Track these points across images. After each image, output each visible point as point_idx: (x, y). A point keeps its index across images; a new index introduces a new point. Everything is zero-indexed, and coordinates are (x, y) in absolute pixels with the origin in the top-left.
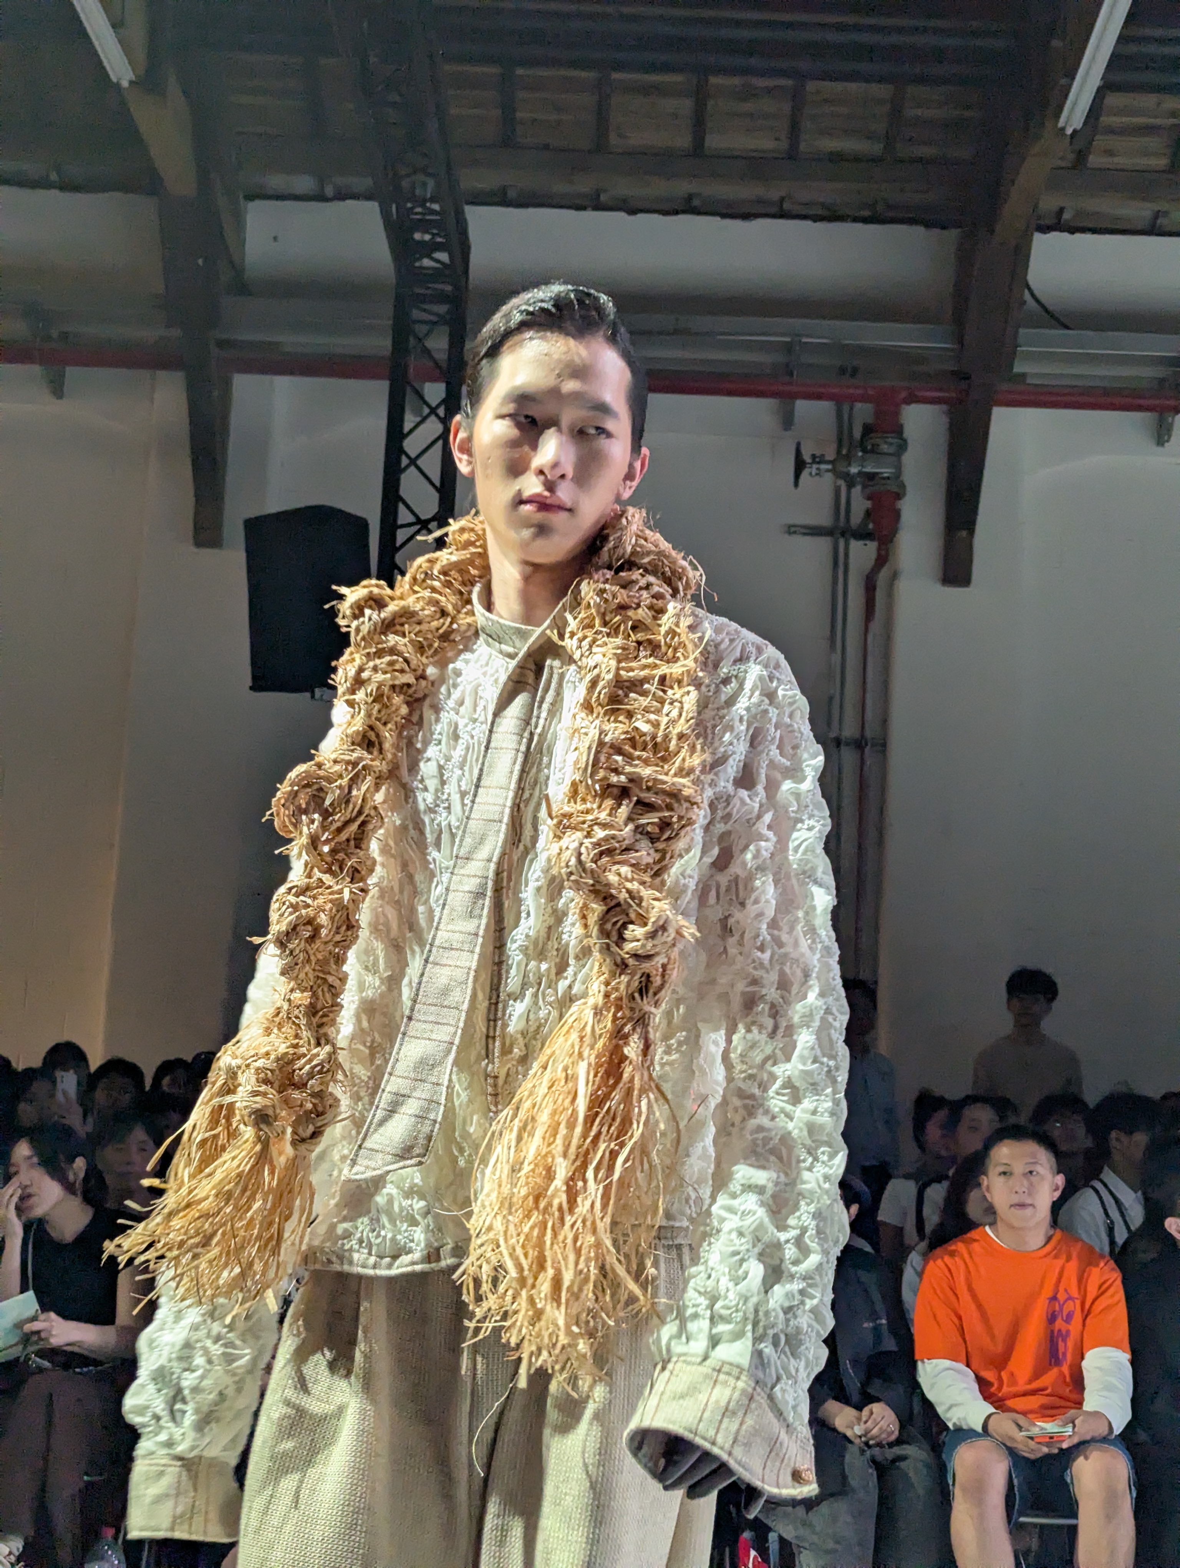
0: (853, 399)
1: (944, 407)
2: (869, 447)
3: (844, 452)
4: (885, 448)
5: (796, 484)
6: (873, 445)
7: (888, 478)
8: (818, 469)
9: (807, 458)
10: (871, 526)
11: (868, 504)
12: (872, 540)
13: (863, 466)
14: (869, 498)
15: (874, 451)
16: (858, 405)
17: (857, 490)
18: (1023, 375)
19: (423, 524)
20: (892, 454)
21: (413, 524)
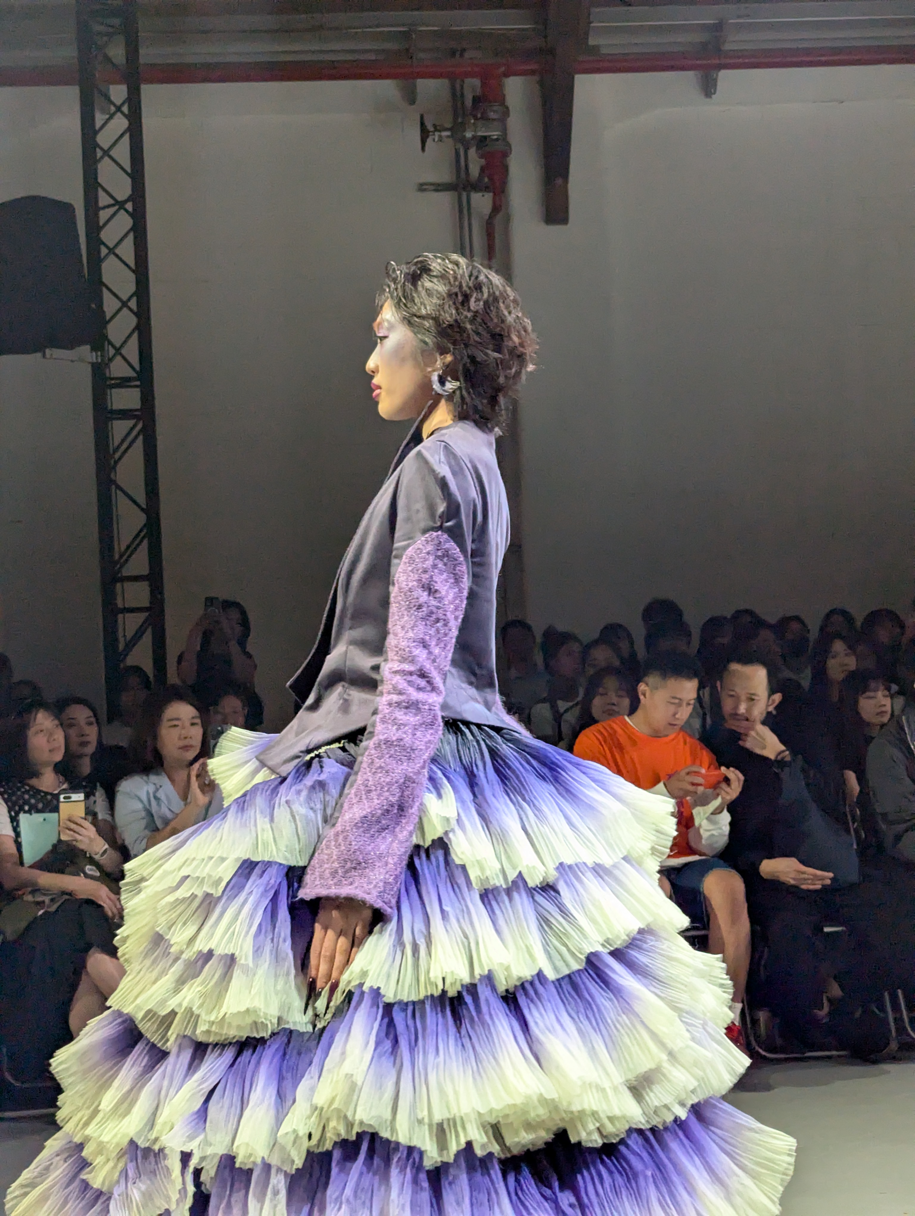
0: (463, 76)
1: (536, 77)
2: (479, 116)
3: (460, 120)
4: (492, 115)
5: (423, 148)
6: (482, 114)
7: (497, 140)
8: (440, 136)
9: (430, 128)
10: (486, 180)
11: (483, 161)
12: (489, 192)
13: (475, 131)
14: (481, 157)
15: (485, 118)
16: (468, 81)
17: (473, 152)
18: (597, 47)
19: (120, 205)
20: (498, 120)
21: (113, 205)
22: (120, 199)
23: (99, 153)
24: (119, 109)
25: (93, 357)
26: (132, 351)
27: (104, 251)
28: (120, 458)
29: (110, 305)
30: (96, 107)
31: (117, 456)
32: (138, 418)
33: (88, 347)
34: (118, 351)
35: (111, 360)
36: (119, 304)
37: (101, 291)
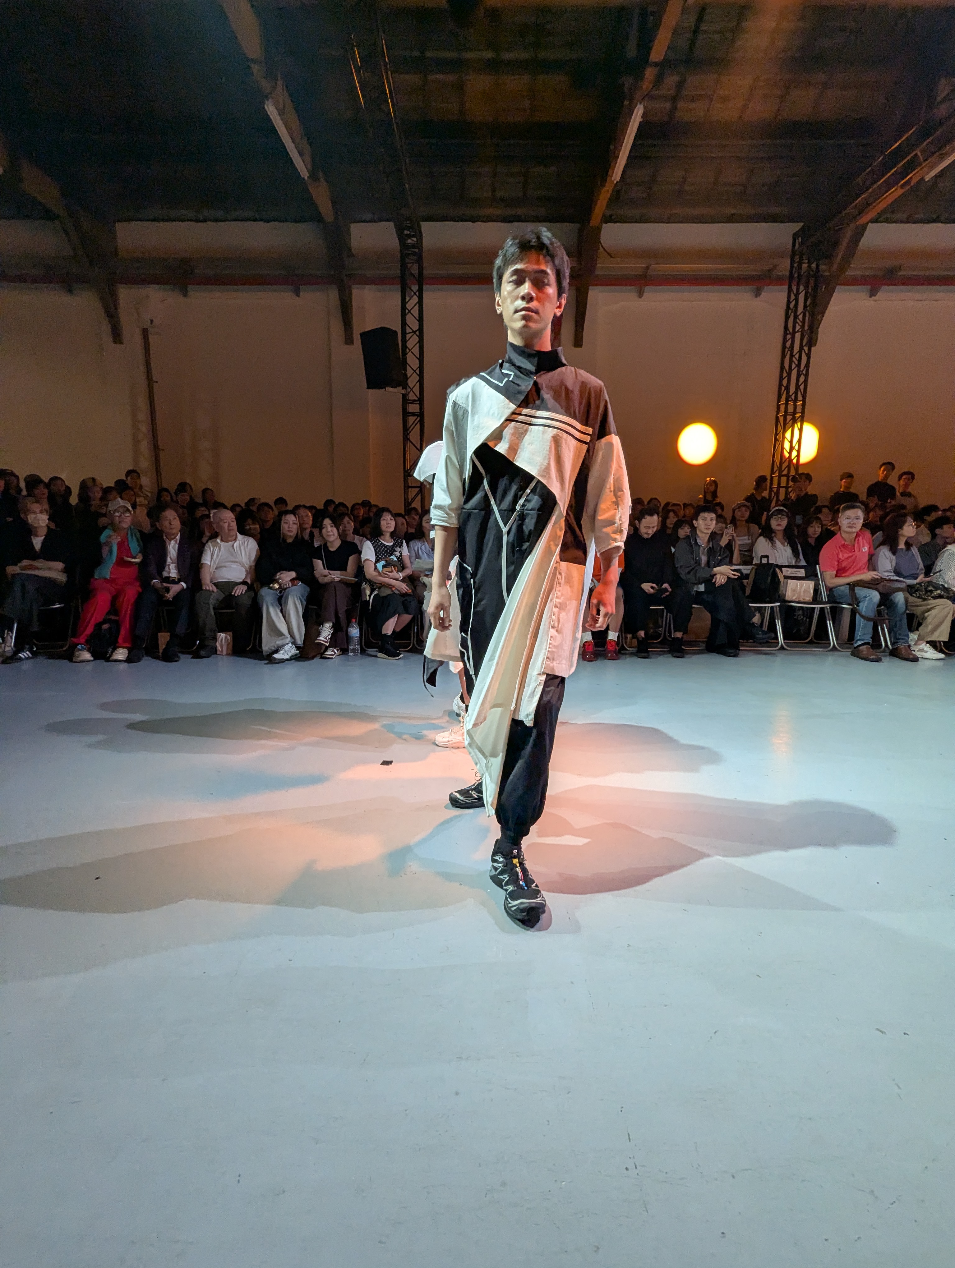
18: (599, 275)
19: (414, 332)
21: (412, 333)
22: (414, 330)
23: (407, 311)
24: (415, 293)
25: (403, 392)
26: (417, 390)
27: (408, 350)
28: (412, 430)
29: (409, 372)
30: (407, 294)
31: (410, 429)
32: (418, 416)
33: (401, 388)
34: (411, 389)
35: (409, 393)
36: (413, 371)
37: (406, 367)
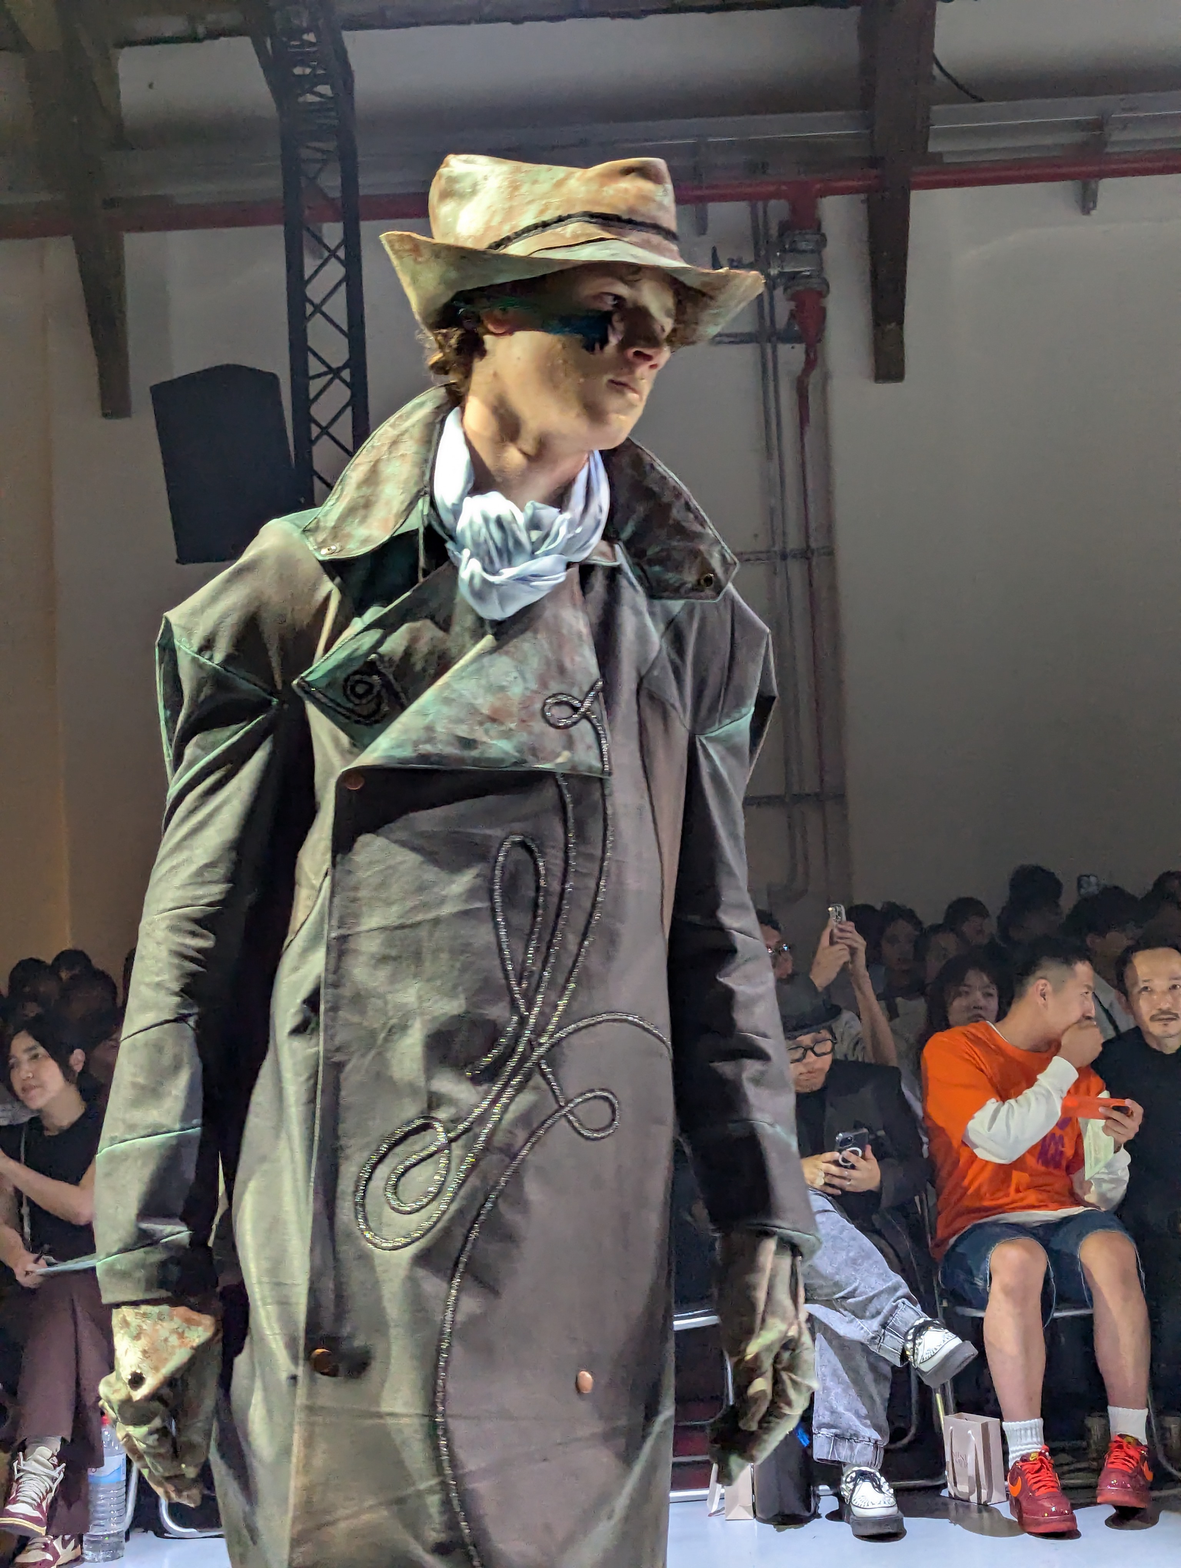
0: (767, 197)
1: (863, 196)
2: (788, 246)
3: (763, 253)
4: (803, 246)
6: (791, 243)
7: (810, 276)
10: (797, 328)
11: (792, 305)
12: (800, 342)
13: (782, 268)
14: (793, 298)
15: (793, 249)
16: (773, 203)
17: (779, 292)
18: (940, 154)
19: (336, 373)
20: (812, 251)
21: (325, 374)
22: (334, 365)
23: (309, 309)
24: (333, 254)
27: (315, 431)
30: (305, 250)
37: (312, 482)
